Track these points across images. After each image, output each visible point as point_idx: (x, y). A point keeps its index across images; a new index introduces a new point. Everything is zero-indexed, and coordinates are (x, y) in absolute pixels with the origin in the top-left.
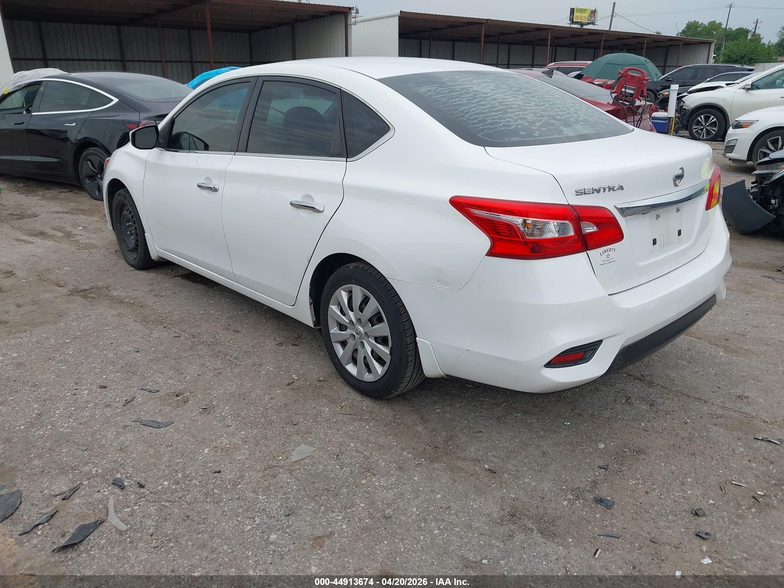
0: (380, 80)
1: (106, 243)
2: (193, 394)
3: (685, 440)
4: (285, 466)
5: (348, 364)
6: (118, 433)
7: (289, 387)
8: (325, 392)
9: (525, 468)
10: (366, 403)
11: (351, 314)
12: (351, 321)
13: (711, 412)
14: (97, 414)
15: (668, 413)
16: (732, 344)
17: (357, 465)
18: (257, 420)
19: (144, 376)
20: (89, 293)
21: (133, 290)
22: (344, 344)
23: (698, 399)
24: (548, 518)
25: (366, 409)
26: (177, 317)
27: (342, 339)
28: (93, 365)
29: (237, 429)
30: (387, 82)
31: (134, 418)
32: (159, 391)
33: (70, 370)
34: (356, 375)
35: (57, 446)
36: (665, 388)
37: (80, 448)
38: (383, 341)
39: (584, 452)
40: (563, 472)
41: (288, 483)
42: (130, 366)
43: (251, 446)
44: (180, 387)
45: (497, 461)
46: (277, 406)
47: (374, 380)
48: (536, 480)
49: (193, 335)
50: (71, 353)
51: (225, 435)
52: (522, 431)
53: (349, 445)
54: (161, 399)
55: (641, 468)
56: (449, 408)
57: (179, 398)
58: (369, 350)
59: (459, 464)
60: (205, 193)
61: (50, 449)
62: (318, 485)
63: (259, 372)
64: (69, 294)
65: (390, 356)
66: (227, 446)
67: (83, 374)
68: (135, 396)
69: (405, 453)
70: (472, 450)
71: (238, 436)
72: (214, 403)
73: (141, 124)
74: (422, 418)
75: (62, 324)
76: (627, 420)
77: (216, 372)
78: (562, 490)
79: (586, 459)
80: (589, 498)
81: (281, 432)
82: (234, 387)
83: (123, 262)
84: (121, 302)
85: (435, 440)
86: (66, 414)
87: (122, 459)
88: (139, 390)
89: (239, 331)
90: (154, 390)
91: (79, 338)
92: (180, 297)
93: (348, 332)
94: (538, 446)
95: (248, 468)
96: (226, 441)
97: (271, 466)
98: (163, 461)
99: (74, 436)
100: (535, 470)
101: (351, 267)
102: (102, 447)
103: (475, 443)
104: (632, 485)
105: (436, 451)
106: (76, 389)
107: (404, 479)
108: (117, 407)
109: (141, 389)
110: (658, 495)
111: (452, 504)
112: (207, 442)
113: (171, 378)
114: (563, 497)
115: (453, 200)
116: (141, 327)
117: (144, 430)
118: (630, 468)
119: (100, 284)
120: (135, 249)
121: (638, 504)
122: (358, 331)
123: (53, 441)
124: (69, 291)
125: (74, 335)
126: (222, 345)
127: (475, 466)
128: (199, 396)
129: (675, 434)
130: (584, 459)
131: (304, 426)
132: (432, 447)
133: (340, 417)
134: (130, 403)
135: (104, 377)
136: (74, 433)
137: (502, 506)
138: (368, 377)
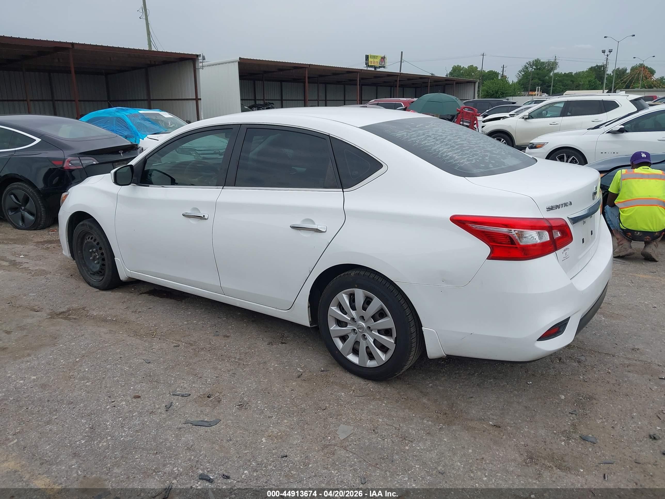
0: (363, 128)
1: (57, 268)
2: (223, 394)
3: (616, 385)
4: (337, 444)
5: (348, 354)
6: (177, 436)
7: (300, 379)
8: (332, 380)
9: (520, 421)
10: (371, 386)
11: (353, 313)
12: (353, 319)
13: (621, 363)
14: (146, 422)
15: (593, 367)
16: (605, 311)
17: (394, 436)
18: (291, 409)
19: (168, 383)
20: (68, 315)
21: (110, 309)
22: (344, 338)
23: (607, 354)
24: (557, 456)
25: (373, 390)
26: (166, 329)
27: (342, 334)
28: (115, 379)
29: (279, 419)
30: (368, 128)
31: (183, 421)
32: (190, 395)
33: (96, 385)
34: (358, 363)
35: (128, 454)
36: (581, 348)
37: (150, 452)
38: (387, 332)
39: (553, 403)
40: (548, 420)
41: (348, 457)
42: (150, 376)
43: (299, 431)
44: (207, 389)
45: (496, 418)
46: (300, 395)
47: (378, 366)
48: (533, 429)
49: (190, 344)
50: (87, 370)
51: (272, 425)
52: (501, 393)
53: (378, 421)
54: (195, 401)
55: (599, 410)
56: (437, 382)
57: (211, 399)
58: (371, 341)
59: (471, 424)
60: (193, 221)
61: (122, 457)
62: (373, 456)
63: (268, 369)
64: (50, 318)
65: (395, 345)
66: (279, 434)
67: (110, 387)
68: (171, 402)
69: (426, 421)
70: (474, 412)
71: (283, 424)
72: (245, 399)
73: (67, 160)
74: (421, 392)
75: (61, 345)
76: (568, 375)
77: (231, 373)
78: (555, 434)
79: (558, 408)
80: (577, 437)
81: (316, 416)
82: (254, 384)
83: (84, 285)
84: (104, 320)
85: (441, 408)
86: (118, 424)
87: (195, 457)
88: (172, 396)
89: (229, 336)
90: (186, 394)
91: (86, 356)
92: (157, 312)
93: (348, 328)
94: (519, 403)
95: (307, 449)
96: (276, 431)
97: (325, 446)
98: (232, 454)
99: (138, 443)
100: (526, 421)
101: (352, 274)
102: (169, 448)
103: (473, 407)
104: (600, 424)
105: (447, 416)
106: (113, 402)
107: (437, 442)
108: (161, 413)
109: (174, 395)
110: (621, 428)
111: (483, 456)
112: (260, 433)
113: (194, 382)
114: (559, 440)
115: (454, 218)
116: (138, 341)
117: (199, 430)
118: (591, 411)
119: (75, 306)
120: (100, 272)
121: (612, 436)
122: (359, 327)
123: (121, 450)
124: (49, 315)
125: (80, 354)
126: (221, 349)
127: (483, 424)
128: (228, 395)
129: (606, 382)
130: (556, 408)
131: (332, 409)
132: (442, 413)
133: (357, 399)
134: (170, 408)
135: (132, 388)
136: (136, 440)
137: (519, 452)
138: (371, 364)
